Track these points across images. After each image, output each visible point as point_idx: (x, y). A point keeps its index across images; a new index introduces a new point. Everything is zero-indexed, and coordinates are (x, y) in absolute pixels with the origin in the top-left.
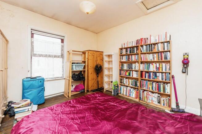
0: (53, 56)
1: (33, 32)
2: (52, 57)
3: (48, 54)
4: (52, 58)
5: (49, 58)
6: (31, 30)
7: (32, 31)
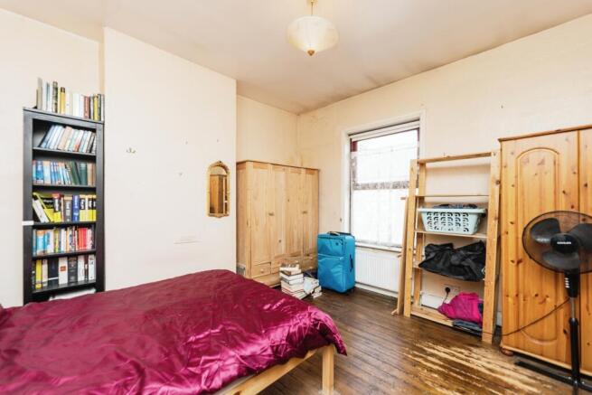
0: (391, 186)
1: (354, 138)
2: (388, 188)
3: (379, 181)
4: (388, 191)
5: (382, 191)
6: (350, 135)
7: (352, 137)
